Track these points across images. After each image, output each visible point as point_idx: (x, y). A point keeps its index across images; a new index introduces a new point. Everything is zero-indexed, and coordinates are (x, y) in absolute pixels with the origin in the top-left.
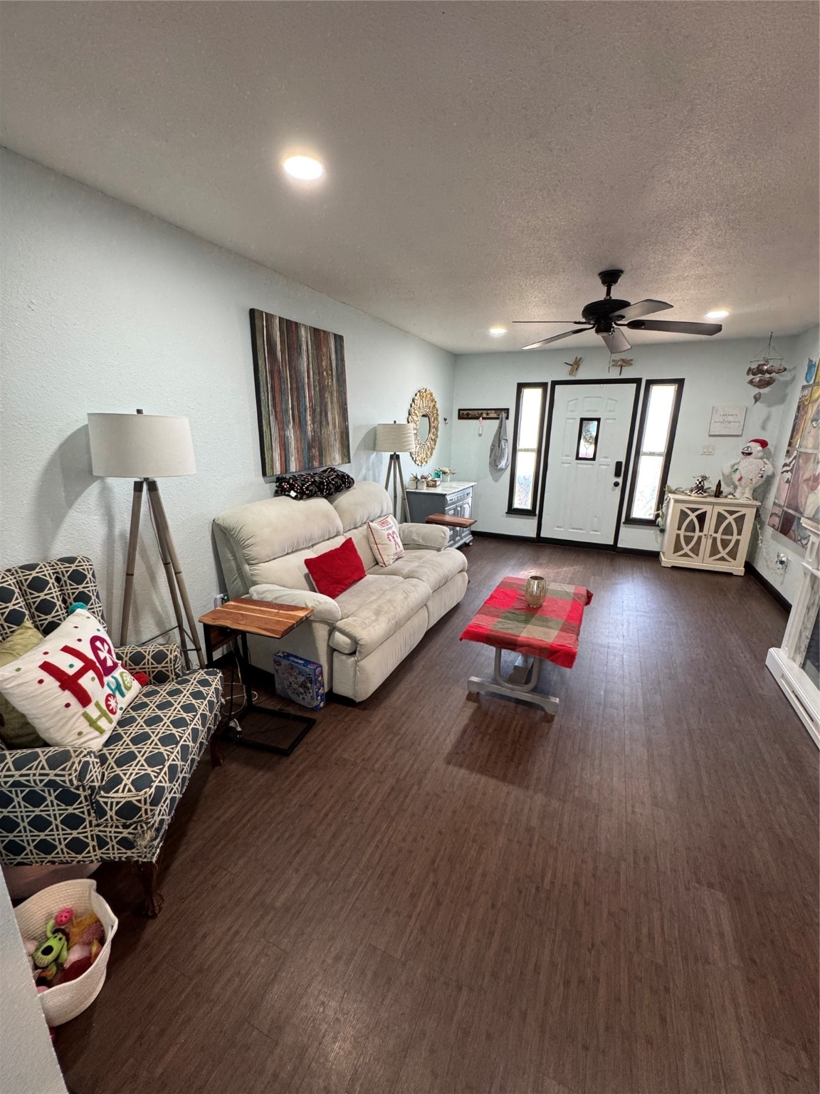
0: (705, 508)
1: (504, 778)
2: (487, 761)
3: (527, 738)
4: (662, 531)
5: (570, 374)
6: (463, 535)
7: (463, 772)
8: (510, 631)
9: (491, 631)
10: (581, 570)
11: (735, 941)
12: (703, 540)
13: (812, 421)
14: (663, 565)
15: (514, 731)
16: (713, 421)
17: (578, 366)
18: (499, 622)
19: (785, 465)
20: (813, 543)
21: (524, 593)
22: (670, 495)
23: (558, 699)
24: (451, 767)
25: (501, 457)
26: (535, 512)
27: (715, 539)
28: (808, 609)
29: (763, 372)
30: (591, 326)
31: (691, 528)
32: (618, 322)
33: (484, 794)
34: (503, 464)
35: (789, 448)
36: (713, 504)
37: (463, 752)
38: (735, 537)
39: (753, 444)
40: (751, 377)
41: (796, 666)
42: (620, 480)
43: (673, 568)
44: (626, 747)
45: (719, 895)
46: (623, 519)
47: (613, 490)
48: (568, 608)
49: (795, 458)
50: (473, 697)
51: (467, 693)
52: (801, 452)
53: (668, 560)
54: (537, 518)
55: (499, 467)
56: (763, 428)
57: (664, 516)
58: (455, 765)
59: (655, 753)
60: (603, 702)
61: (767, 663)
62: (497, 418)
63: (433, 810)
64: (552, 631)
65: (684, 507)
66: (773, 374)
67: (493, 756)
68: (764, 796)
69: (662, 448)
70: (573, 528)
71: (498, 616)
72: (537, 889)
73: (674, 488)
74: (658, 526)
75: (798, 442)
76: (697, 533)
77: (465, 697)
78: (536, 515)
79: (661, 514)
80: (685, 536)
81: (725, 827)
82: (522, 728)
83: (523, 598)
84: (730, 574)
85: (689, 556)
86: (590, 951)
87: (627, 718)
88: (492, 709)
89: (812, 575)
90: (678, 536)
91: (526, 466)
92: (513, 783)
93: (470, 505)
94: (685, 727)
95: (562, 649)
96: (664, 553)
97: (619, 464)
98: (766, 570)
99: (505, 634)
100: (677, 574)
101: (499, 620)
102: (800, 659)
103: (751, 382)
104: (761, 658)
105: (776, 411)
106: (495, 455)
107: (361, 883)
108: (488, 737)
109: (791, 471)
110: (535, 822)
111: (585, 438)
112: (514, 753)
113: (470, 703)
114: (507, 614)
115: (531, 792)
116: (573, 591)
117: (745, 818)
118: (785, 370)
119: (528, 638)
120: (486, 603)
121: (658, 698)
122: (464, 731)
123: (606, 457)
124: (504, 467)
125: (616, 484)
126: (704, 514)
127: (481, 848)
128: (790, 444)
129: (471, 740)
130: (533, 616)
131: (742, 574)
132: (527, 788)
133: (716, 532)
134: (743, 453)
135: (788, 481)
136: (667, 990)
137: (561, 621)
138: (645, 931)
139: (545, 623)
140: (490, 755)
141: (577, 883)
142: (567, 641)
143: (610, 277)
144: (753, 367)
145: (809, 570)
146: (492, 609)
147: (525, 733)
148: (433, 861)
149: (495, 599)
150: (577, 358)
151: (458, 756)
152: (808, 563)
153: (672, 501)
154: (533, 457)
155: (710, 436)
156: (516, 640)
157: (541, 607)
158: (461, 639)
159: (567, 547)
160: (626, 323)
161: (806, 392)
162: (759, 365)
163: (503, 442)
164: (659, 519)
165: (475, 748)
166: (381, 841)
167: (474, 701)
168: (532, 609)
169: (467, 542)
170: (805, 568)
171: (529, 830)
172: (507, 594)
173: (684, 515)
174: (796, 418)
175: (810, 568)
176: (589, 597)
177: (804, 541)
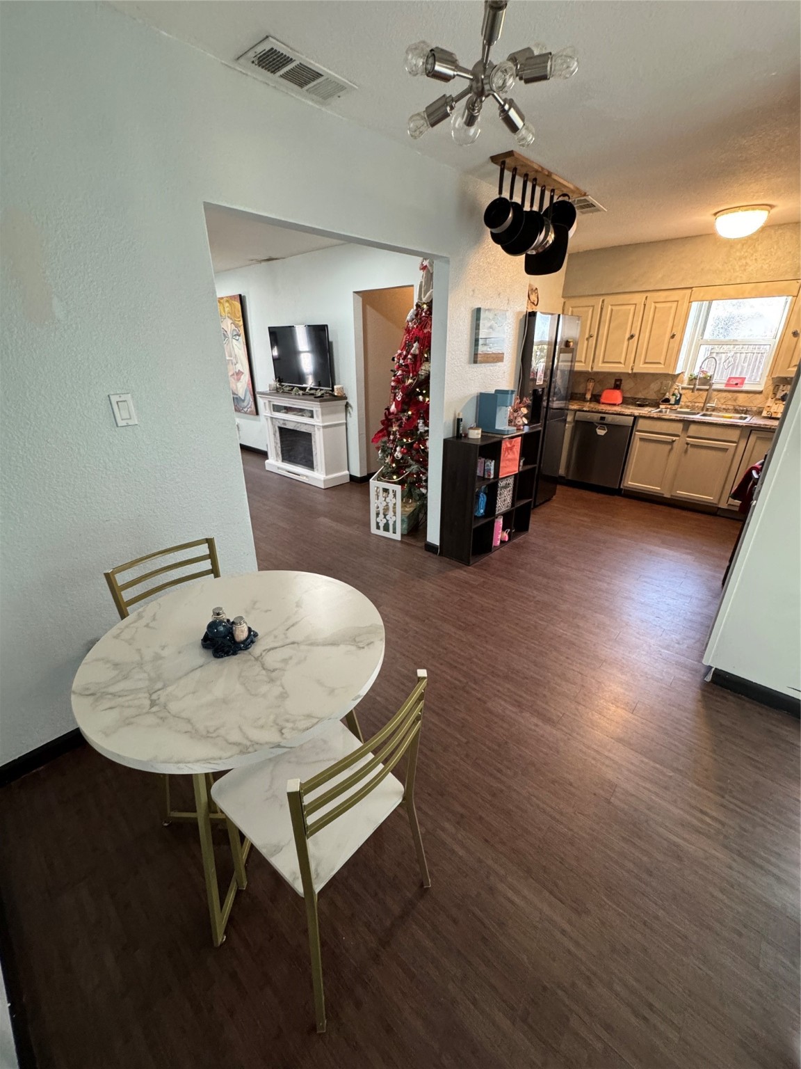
41: (280, 462)
61: (267, 468)
102: (280, 459)
104: (262, 467)
177: (245, 410)
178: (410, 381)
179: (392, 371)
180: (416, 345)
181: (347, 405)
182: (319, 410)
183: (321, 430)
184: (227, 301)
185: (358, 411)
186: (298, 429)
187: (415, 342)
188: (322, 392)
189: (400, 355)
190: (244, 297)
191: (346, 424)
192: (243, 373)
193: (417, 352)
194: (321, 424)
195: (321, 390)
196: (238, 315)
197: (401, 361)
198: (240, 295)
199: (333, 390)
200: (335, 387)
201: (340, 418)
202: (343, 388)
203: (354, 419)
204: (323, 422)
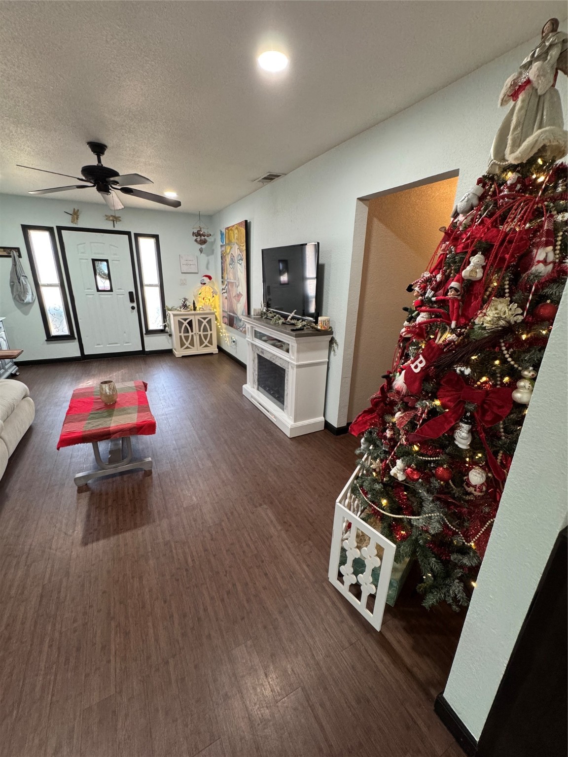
0: (191, 318)
1: (136, 526)
2: (118, 523)
3: (139, 493)
4: (170, 335)
5: (72, 222)
6: (7, 367)
7: (102, 543)
8: (101, 427)
9: (85, 432)
10: (127, 371)
11: (276, 520)
12: (195, 337)
13: (230, 265)
14: (177, 356)
15: (128, 493)
16: (182, 265)
17: (78, 216)
18: (89, 423)
19: (223, 289)
20: (248, 328)
21: (99, 397)
22: (169, 312)
23: (150, 458)
24: (90, 546)
25: (25, 292)
26: (74, 335)
27: (200, 335)
28: (254, 361)
29: (200, 235)
30: (93, 185)
31: (186, 331)
32: (113, 186)
33: (126, 545)
34: (29, 298)
35: (223, 280)
36: (194, 315)
37: (95, 530)
38: (209, 333)
39: (205, 278)
40: (195, 238)
41: (255, 390)
42: (135, 305)
43: (183, 357)
44: (200, 465)
45: (265, 506)
46: (144, 332)
47: (132, 312)
48: (136, 397)
49: (226, 285)
50: (83, 488)
51: (77, 488)
52: (228, 282)
53: (179, 352)
54: (77, 340)
55: (25, 301)
56: (207, 268)
57: (169, 326)
58: (93, 542)
59: (215, 460)
60: (176, 447)
61: (244, 393)
62: (10, 256)
63: (90, 582)
64: (133, 415)
65: (179, 318)
66: (206, 237)
67: (121, 518)
68: (264, 454)
69: (156, 281)
70: (109, 344)
71: (84, 420)
72: (187, 570)
73: (170, 308)
74: (167, 332)
75: (226, 277)
76: (190, 334)
77: (76, 492)
78: (75, 339)
79: (167, 325)
80: (184, 336)
81: (256, 476)
82: (133, 488)
83: (100, 400)
84: (211, 354)
85: (190, 348)
86: (226, 575)
87: (193, 450)
88: (103, 489)
89: (251, 343)
90: (181, 336)
91: (53, 299)
92: (143, 525)
93: (5, 338)
94: (222, 439)
95: (145, 424)
96: (175, 349)
97: (131, 294)
98: (228, 347)
99: (98, 429)
100: (186, 360)
101: (87, 422)
102: (256, 386)
103: (196, 241)
104: (240, 391)
105: (212, 257)
106: (17, 290)
107: (50, 683)
108: (110, 508)
109: (226, 292)
110: (168, 537)
111: (99, 274)
112: (135, 507)
113: (84, 494)
114: (91, 416)
115: (158, 522)
116: (134, 385)
117: (261, 468)
118: (210, 235)
119: (117, 426)
120: (67, 414)
121: (204, 431)
122: (88, 516)
123: (121, 289)
124: (30, 301)
125: (133, 308)
126: (191, 321)
127: (141, 578)
128: (222, 278)
129: (97, 518)
130: (113, 410)
131: (217, 352)
132: (154, 521)
133: (200, 331)
134: (201, 283)
135: (226, 298)
136: (263, 562)
137: (136, 407)
138: (244, 545)
139: (124, 411)
140: (117, 519)
141: (206, 550)
142: (145, 418)
143: (98, 148)
144: (195, 232)
145: (249, 342)
146: (76, 417)
147: (136, 491)
148: (109, 613)
149: (74, 409)
150: (74, 209)
151: (91, 535)
152: (248, 338)
153: (172, 316)
154: (57, 291)
155: (182, 273)
156: (109, 431)
157: (116, 402)
158: (58, 449)
159: (109, 359)
160: (119, 188)
161: (223, 249)
162: (198, 231)
163: (22, 278)
164: (167, 328)
165: (103, 522)
166: (52, 640)
167: (86, 491)
168: (110, 405)
169: (13, 372)
170: (248, 341)
171: (167, 544)
172: (84, 402)
173: (180, 324)
174: (222, 263)
175: (250, 340)
176: (145, 385)
177: (241, 329)
178: (449, 336)
179: (406, 309)
180: (476, 260)
181: (332, 341)
182: (295, 345)
183: (295, 369)
184: (237, 228)
185: (345, 350)
186: (273, 362)
187: (474, 253)
188: (304, 323)
189: (429, 280)
190: (250, 222)
191: (328, 363)
192: (242, 295)
193: (479, 274)
194: (295, 363)
195: (303, 320)
196: (243, 241)
197: (429, 293)
198: (246, 221)
199: (316, 322)
200: (320, 318)
201: (321, 356)
202: (329, 321)
203: (339, 358)
204: (298, 360)
